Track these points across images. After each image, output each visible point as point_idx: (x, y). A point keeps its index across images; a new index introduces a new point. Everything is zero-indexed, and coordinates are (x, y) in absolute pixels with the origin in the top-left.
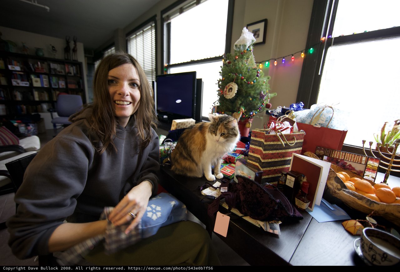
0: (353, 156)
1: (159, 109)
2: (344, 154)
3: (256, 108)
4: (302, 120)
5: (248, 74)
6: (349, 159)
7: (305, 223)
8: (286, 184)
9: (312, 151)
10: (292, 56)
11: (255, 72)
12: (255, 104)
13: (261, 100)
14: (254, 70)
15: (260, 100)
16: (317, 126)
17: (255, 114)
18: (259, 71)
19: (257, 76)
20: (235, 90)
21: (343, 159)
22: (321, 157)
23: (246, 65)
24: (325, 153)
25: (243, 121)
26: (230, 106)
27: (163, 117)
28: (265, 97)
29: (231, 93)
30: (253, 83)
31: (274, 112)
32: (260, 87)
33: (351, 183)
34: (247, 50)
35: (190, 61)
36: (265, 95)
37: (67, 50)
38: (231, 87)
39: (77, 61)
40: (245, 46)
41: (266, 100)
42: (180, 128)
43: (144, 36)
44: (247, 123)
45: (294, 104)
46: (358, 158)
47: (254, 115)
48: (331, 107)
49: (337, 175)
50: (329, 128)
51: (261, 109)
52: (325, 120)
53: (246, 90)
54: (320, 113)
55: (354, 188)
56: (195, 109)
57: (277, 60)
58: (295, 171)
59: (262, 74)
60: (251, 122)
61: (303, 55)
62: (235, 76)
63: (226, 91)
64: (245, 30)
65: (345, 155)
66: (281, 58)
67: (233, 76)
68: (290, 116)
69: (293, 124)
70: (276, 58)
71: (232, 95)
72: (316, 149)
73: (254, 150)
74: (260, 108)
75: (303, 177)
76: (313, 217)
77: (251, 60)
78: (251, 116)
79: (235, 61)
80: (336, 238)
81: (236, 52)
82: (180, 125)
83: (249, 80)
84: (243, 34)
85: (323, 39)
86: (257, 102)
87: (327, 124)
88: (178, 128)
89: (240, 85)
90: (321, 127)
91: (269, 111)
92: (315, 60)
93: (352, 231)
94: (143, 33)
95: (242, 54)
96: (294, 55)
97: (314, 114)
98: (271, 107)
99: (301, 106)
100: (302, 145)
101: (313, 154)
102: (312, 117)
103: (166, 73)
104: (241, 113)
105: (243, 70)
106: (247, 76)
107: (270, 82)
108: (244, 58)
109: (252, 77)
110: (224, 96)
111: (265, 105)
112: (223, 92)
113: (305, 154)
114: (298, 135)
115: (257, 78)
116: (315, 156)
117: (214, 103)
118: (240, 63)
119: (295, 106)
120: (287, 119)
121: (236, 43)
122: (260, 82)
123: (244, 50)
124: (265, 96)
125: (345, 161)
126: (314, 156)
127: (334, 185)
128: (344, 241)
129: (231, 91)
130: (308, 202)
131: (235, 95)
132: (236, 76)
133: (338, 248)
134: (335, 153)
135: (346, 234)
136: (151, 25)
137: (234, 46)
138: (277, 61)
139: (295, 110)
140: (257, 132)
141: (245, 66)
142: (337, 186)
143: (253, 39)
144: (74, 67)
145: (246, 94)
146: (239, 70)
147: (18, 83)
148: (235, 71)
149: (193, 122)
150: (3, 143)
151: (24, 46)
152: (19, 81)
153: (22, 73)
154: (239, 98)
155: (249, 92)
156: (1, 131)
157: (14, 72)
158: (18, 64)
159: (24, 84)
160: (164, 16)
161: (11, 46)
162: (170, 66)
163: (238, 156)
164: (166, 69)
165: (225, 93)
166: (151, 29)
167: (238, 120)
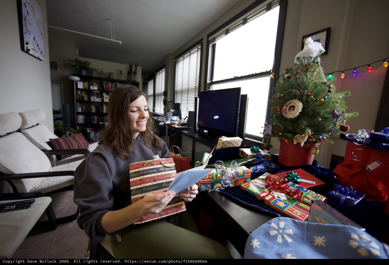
1: (200, 123)
3: (327, 131)
5: (315, 91)
10: (368, 66)
11: (325, 87)
12: (326, 126)
15: (332, 121)
17: (325, 138)
18: (330, 86)
19: (329, 91)
20: (299, 108)
23: (312, 78)
25: (308, 145)
26: (289, 127)
27: (204, 131)
29: (293, 112)
30: (323, 99)
31: (355, 137)
32: (332, 105)
34: (314, 62)
35: (233, 77)
36: (340, 115)
37: (130, 73)
38: (292, 104)
39: (136, 81)
40: (311, 57)
42: (226, 147)
43: (191, 57)
44: (314, 148)
47: (324, 139)
51: (333, 131)
53: (313, 108)
56: (238, 125)
57: (344, 72)
61: (386, 65)
62: (298, 92)
63: (286, 109)
64: (309, 40)
66: (351, 69)
67: (295, 93)
70: (343, 70)
71: (295, 114)
74: (331, 130)
77: (318, 73)
78: (320, 140)
79: (296, 76)
81: (298, 66)
82: (227, 143)
83: (318, 97)
86: (327, 123)
88: (224, 147)
89: (306, 103)
91: (347, 135)
94: (190, 55)
95: (306, 68)
96: (371, 65)
98: (349, 130)
103: (209, 90)
104: (307, 136)
105: (309, 85)
108: (310, 71)
109: (321, 93)
110: (284, 115)
111: (339, 127)
112: (281, 110)
115: (329, 93)
118: (305, 77)
121: (297, 56)
122: (333, 99)
124: (341, 117)
129: (293, 110)
131: (299, 114)
136: (198, 48)
138: (345, 74)
141: (311, 80)
143: (321, 49)
145: (313, 114)
146: (303, 85)
147: (95, 100)
148: (297, 86)
149: (240, 141)
150: (78, 146)
151: (102, 72)
152: (95, 98)
153: (98, 92)
154: (304, 118)
155: (318, 111)
156: (78, 137)
157: (93, 91)
158: (97, 85)
159: (98, 100)
160: (210, 38)
161: (94, 72)
162: (213, 83)
163: (306, 191)
164: (208, 86)
165: (285, 111)
166: (197, 50)
167: (302, 145)
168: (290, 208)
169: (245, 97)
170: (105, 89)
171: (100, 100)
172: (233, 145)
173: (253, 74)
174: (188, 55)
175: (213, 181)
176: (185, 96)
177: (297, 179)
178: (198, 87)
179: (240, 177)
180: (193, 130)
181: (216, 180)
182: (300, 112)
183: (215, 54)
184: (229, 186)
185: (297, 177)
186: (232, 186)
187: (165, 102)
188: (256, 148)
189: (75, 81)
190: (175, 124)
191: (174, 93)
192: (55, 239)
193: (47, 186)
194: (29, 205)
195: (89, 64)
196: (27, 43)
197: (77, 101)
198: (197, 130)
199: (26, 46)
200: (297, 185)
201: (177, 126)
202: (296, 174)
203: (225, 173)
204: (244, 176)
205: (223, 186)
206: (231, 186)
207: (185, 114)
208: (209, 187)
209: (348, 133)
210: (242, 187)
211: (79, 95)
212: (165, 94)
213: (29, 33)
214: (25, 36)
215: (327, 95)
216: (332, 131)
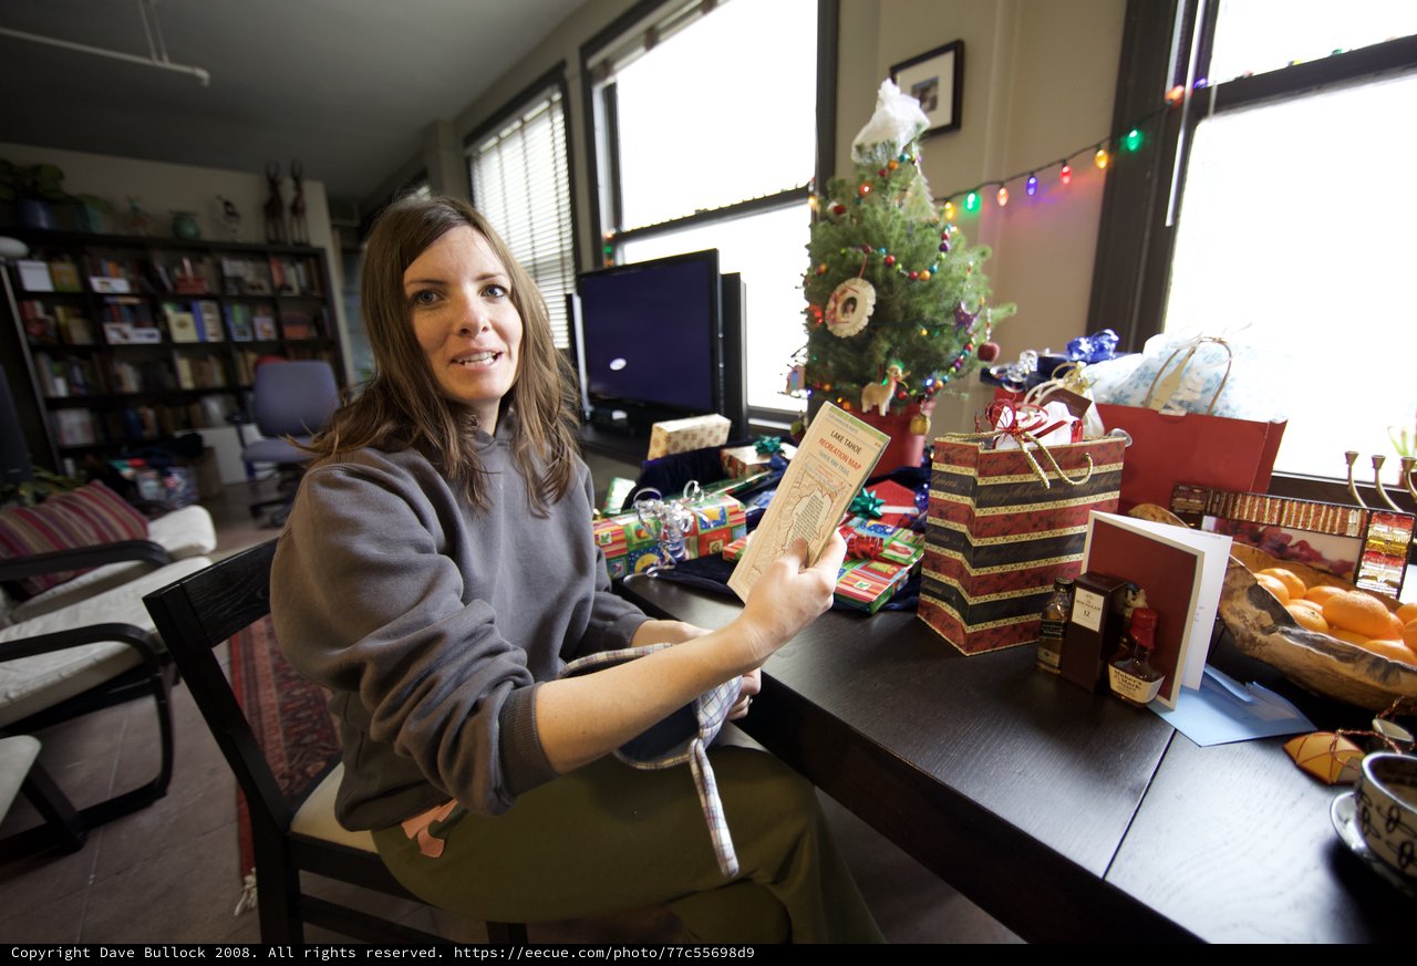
0: (1313, 511)
1: (595, 388)
2: (1278, 506)
3: (944, 364)
4: (1117, 393)
5: (908, 248)
6: (1297, 521)
7: (1149, 751)
8: (1075, 619)
9: (1157, 502)
10: (1060, 165)
11: (932, 235)
12: (941, 350)
13: (962, 334)
14: (928, 230)
15: (956, 334)
16: (1172, 413)
17: (941, 383)
18: (946, 232)
19: (943, 248)
20: (866, 304)
21: (1275, 522)
22: (1193, 521)
23: (901, 212)
24: (1206, 507)
25: (899, 411)
26: (850, 364)
27: (611, 416)
28: (975, 323)
29: (852, 318)
30: (927, 274)
31: (1009, 372)
32: (954, 287)
33: (1308, 607)
34: (902, 159)
35: (693, 213)
36: (975, 315)
37: (272, 208)
38: (850, 294)
39: (307, 244)
40: (893, 145)
41: (977, 331)
42: (678, 451)
43: (527, 139)
44: (916, 418)
45: (1083, 340)
46: (1330, 516)
47: (937, 389)
48: (1221, 342)
49: (1256, 580)
50: (1217, 415)
51: (961, 364)
52: (1200, 389)
53: (905, 302)
54: (1182, 363)
55: (1321, 621)
56: (721, 380)
57: (1006, 184)
58: (1102, 573)
59: (959, 241)
60: (927, 413)
61: (1102, 160)
62: (862, 257)
63: (835, 309)
64: (889, 90)
65: (1281, 510)
66: (1023, 175)
67: (855, 257)
68: (1070, 381)
69: (1086, 410)
70: (1003, 177)
71: (858, 323)
72: (1174, 492)
73: (944, 509)
74: (958, 360)
75: (1134, 593)
76: (1176, 730)
77: (917, 194)
78: (930, 393)
79: (858, 204)
80: (1266, 796)
81: (861, 172)
82: (679, 438)
83: (915, 266)
84: (883, 103)
85: (1174, 93)
86: (945, 342)
87: (1208, 404)
88: (672, 452)
89: (884, 287)
90: (1187, 414)
91: (993, 371)
92: (1149, 174)
93: (1324, 772)
94: (522, 129)
95: (883, 178)
96: (1069, 162)
97: (1158, 371)
98: (997, 355)
99: (1107, 345)
100: (1119, 481)
101: (1162, 512)
102: (1151, 382)
103: (611, 263)
104: (894, 385)
105: (892, 233)
106: (904, 251)
107: (986, 269)
108: (893, 189)
109: (924, 255)
110: (830, 328)
111: (975, 350)
112: (824, 314)
113: (1133, 511)
114: (1102, 447)
115: (943, 255)
116: (1171, 517)
117: (794, 356)
118: (880, 209)
119: (1086, 345)
120: (1059, 395)
121: (858, 140)
122: (954, 270)
123: (890, 161)
124: (975, 320)
125: (1284, 531)
126: (1168, 519)
127: (1247, 615)
128: (1294, 803)
129: (853, 310)
130: (1156, 679)
131: (869, 323)
132: (866, 256)
133: (1276, 827)
134: (1244, 502)
135: (1303, 782)
136: (549, 100)
137: (850, 151)
138: (1007, 190)
139: (1089, 359)
140: (954, 446)
141: (898, 217)
142: (1257, 619)
143: (918, 120)
144: (300, 267)
145: (906, 317)
146: (874, 232)
147: (125, 336)
148: (861, 238)
149: (724, 426)
150: (101, 534)
151: (135, 209)
152: (127, 328)
153: (134, 301)
154: (882, 333)
155: (918, 307)
156: (89, 497)
157: (110, 300)
158: (121, 271)
159: (142, 336)
160: (592, 63)
161: (93, 212)
163: (891, 533)
164: (609, 250)
165: (832, 317)
166: (550, 110)
167: (883, 412)
168: (848, 578)
169: (733, 281)
170: (169, 285)
171: (151, 336)
172: (702, 441)
173: (757, 197)
174: (514, 131)
175: (632, 549)
177: (875, 506)
178: (570, 253)
181: (640, 545)
182: (869, 317)
184: (684, 556)
185: (874, 502)
188: (771, 441)
192: (92, 876)
195: (60, 176)
197: (35, 349)
198: (588, 414)
200: (872, 522)
202: (873, 495)
203: (665, 521)
204: (725, 523)
205: (664, 559)
206: (687, 557)
209: (994, 365)
210: (727, 553)
211: (42, 322)
215: (938, 259)
216: (958, 365)
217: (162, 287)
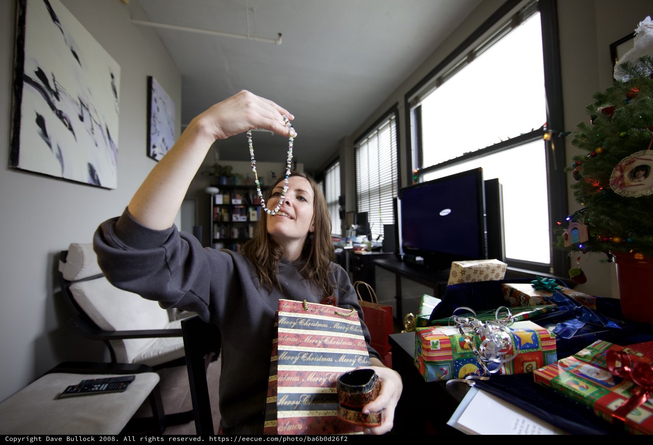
1: (406, 244)
27: (415, 259)
35: (462, 155)
42: (470, 281)
43: (379, 137)
56: (486, 241)
62: (649, 133)
63: (621, 176)
82: (471, 272)
88: (466, 281)
94: (378, 133)
103: (417, 182)
110: (617, 192)
112: (605, 183)
121: (622, 61)
136: (391, 120)
147: (237, 219)
149: (502, 267)
151: (248, 177)
152: (238, 216)
153: (242, 207)
157: (236, 207)
158: (241, 197)
159: (241, 218)
160: (410, 99)
161: (237, 179)
162: (423, 171)
164: (415, 178)
165: (619, 183)
166: (390, 123)
169: (494, 185)
170: (252, 202)
171: (244, 219)
172: (487, 276)
173: (504, 140)
174: (374, 135)
175: (456, 357)
176: (375, 201)
178: (396, 182)
179: (527, 348)
180: (394, 258)
181: (462, 354)
183: (421, 123)
184: (500, 372)
186: (508, 372)
187: (343, 215)
188: (547, 281)
189: (212, 194)
190: (361, 248)
191: (356, 198)
193: (156, 354)
194: (125, 386)
195: (231, 168)
196: (154, 147)
197: (214, 223)
198: (402, 257)
199: (152, 150)
201: (364, 253)
203: (484, 338)
204: (537, 347)
205: (482, 370)
206: (503, 372)
207: (377, 231)
208: (446, 373)
210: (538, 377)
211: (218, 214)
212: (342, 201)
213: (157, 134)
214: (153, 137)
217: (250, 201)
